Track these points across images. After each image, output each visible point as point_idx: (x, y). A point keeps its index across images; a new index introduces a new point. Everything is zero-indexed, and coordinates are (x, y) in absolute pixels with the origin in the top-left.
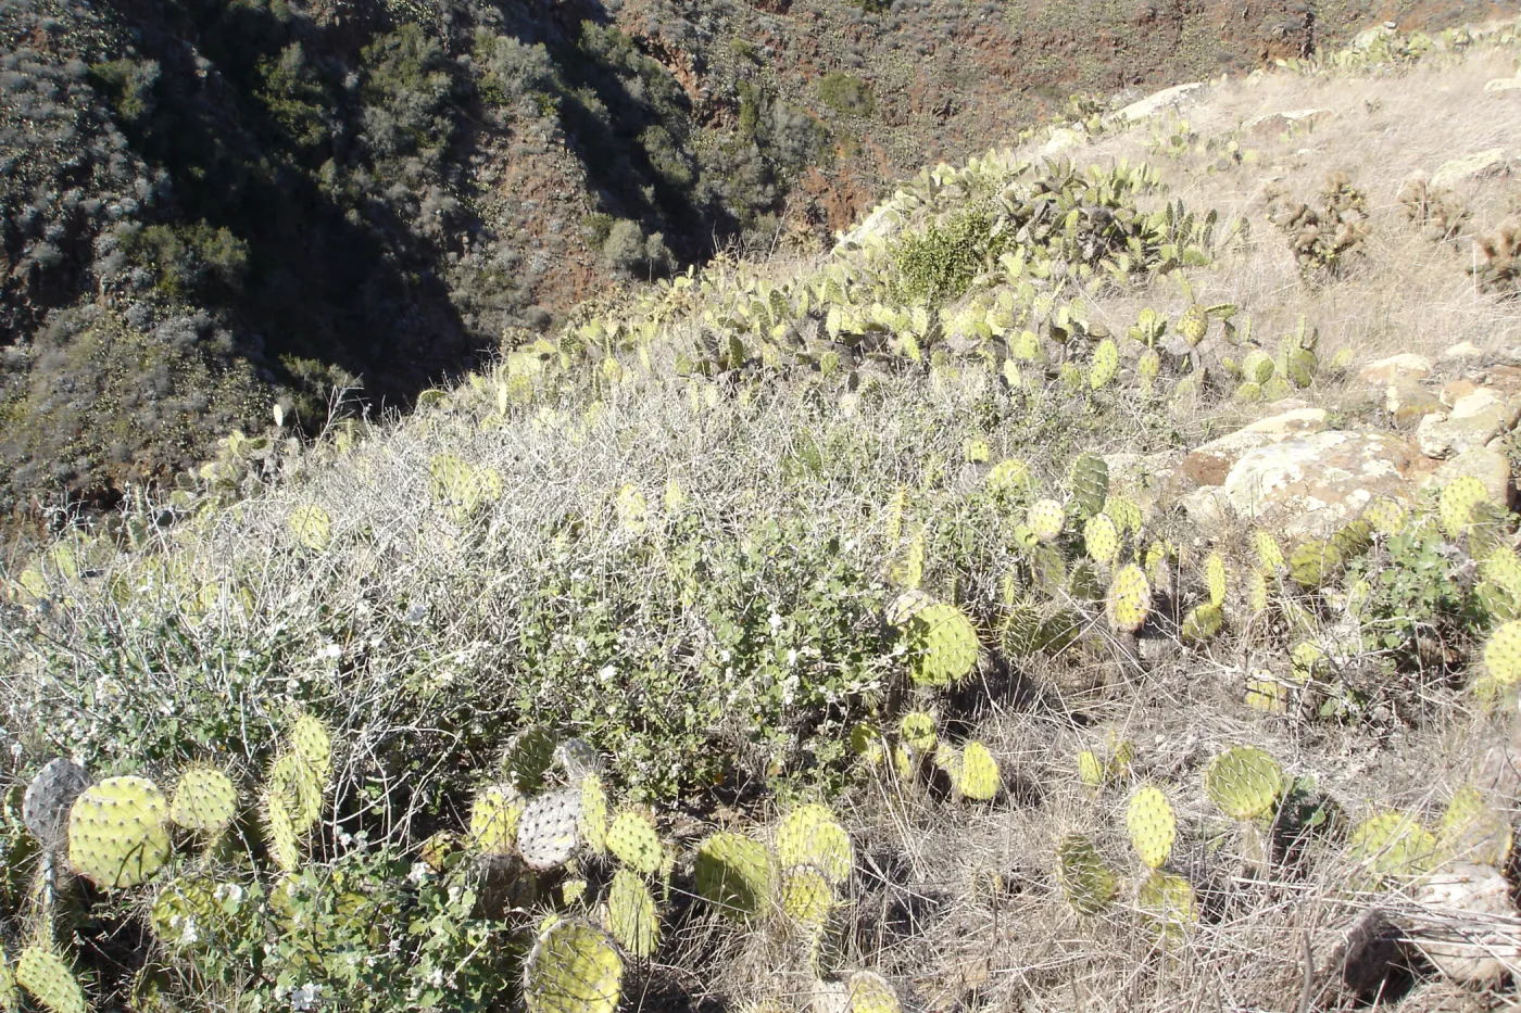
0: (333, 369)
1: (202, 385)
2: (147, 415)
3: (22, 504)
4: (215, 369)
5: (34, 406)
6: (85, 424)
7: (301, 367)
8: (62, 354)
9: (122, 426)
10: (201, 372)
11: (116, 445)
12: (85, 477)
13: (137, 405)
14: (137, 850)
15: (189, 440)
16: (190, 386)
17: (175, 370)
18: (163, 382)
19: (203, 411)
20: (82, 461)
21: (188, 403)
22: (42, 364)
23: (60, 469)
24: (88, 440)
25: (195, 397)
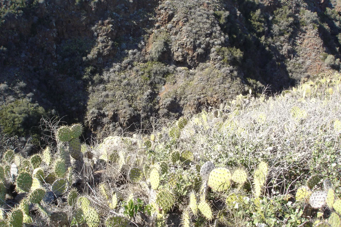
0: (258, 82)
1: (229, 83)
2: (217, 87)
3: (189, 103)
4: (232, 79)
5: (194, 83)
6: (204, 88)
7: (251, 81)
8: (201, 73)
9: (211, 89)
10: (230, 79)
11: (209, 93)
12: (202, 99)
13: (215, 85)
14: (223, 184)
15: (225, 94)
16: (227, 82)
17: (224, 79)
18: (221, 81)
19: (229, 88)
20: (202, 96)
21: (226, 86)
22: (197, 74)
23: (197, 97)
24: (204, 91)
25: (227, 85)
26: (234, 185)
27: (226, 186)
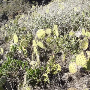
0: (36, 2)
1: (25, 4)
2: (20, 7)
3: (10, 15)
4: (26, 2)
5: (11, 6)
6: (15, 7)
7: (33, 2)
8: (13, 1)
9: (18, 8)
10: (25, 3)
11: (18, 9)
12: (15, 12)
13: (19, 6)
15: (24, 9)
16: (24, 4)
17: (23, 2)
18: (22, 4)
19: (25, 6)
20: (15, 11)
21: (24, 5)
22: (11, 2)
23: (13, 12)
24: (15, 9)
26: (47, 35)
27: (44, 36)
